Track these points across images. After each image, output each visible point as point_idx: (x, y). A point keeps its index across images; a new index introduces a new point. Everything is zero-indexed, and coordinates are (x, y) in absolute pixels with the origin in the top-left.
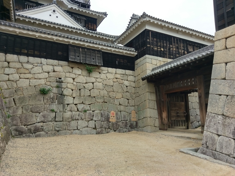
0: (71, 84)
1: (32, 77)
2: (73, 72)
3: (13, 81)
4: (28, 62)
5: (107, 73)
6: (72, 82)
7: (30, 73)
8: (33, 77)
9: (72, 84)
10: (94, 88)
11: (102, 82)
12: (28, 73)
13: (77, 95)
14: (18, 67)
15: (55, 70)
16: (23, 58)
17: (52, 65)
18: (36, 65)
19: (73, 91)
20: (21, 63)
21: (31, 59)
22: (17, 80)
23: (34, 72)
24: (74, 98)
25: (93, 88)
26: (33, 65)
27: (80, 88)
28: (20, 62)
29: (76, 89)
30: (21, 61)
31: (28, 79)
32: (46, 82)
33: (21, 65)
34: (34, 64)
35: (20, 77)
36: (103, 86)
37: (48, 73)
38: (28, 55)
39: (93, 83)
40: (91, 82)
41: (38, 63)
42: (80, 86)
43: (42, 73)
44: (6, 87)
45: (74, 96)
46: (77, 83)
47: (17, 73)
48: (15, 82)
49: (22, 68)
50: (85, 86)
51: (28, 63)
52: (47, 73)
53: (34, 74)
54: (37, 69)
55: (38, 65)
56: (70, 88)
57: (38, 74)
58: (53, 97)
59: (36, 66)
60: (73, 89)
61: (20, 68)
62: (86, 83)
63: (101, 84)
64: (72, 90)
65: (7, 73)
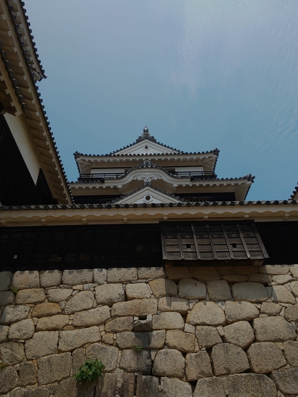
0: (176, 333)
1: (67, 322)
2: (180, 294)
3: (16, 340)
4: (62, 283)
5: (290, 281)
6: (181, 326)
7: (63, 312)
8: (70, 323)
9: (181, 332)
10: (259, 337)
11: (282, 313)
12: (58, 313)
13: (202, 373)
14: (34, 300)
15: (129, 294)
16: (51, 277)
17: (120, 282)
18: (79, 287)
19: (188, 356)
20: (44, 288)
21: (70, 276)
22: (28, 336)
23: (74, 309)
24: (193, 383)
25: (255, 340)
26: (72, 290)
27: (209, 344)
28: (41, 287)
29: (197, 349)
30: (44, 284)
31: (55, 329)
32: (103, 333)
33: (43, 292)
34: (74, 287)
35: (35, 326)
36: (289, 326)
37: (110, 306)
39: (251, 321)
40: (244, 315)
41: (86, 283)
42: (208, 334)
43: (93, 308)
45: (192, 375)
46: (198, 327)
47: (32, 317)
48: (22, 345)
49: (46, 301)
50: (227, 336)
51: (61, 286)
52: (107, 307)
53: (72, 315)
54: (82, 299)
55: (86, 286)
56: (175, 348)
57: (84, 313)
58: (123, 385)
59: (80, 291)
60: (186, 349)
61: (41, 302)
62: (227, 323)
63: (279, 320)
64: (184, 354)
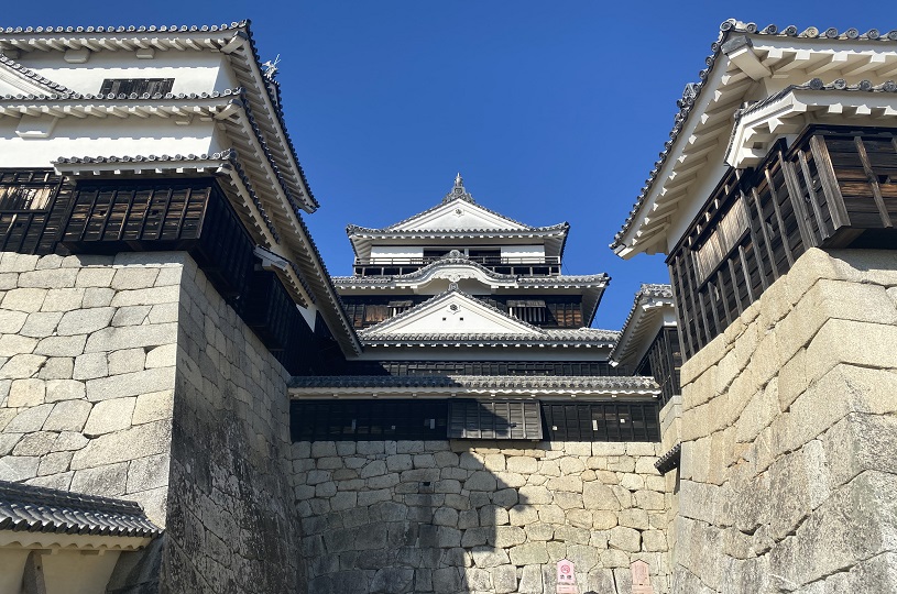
1: (363, 485)
3: (323, 498)
4: (356, 452)
6: (458, 490)
7: (359, 477)
8: (366, 486)
12: (355, 478)
14: (334, 467)
16: (347, 447)
18: (373, 457)
20: (342, 456)
21: (363, 444)
22: (332, 494)
23: (369, 475)
26: (366, 459)
28: (338, 456)
30: (341, 454)
31: (353, 490)
33: (340, 460)
34: (368, 457)
35: (337, 487)
37: (399, 473)
38: (356, 438)
41: (378, 453)
43: (384, 474)
44: (309, 512)
47: (333, 480)
48: (328, 501)
49: (344, 467)
51: (356, 455)
53: (367, 480)
54: (375, 468)
55: (378, 456)
57: (377, 479)
59: (373, 460)
61: (340, 468)
65: (313, 483)
